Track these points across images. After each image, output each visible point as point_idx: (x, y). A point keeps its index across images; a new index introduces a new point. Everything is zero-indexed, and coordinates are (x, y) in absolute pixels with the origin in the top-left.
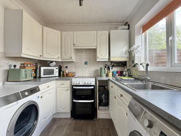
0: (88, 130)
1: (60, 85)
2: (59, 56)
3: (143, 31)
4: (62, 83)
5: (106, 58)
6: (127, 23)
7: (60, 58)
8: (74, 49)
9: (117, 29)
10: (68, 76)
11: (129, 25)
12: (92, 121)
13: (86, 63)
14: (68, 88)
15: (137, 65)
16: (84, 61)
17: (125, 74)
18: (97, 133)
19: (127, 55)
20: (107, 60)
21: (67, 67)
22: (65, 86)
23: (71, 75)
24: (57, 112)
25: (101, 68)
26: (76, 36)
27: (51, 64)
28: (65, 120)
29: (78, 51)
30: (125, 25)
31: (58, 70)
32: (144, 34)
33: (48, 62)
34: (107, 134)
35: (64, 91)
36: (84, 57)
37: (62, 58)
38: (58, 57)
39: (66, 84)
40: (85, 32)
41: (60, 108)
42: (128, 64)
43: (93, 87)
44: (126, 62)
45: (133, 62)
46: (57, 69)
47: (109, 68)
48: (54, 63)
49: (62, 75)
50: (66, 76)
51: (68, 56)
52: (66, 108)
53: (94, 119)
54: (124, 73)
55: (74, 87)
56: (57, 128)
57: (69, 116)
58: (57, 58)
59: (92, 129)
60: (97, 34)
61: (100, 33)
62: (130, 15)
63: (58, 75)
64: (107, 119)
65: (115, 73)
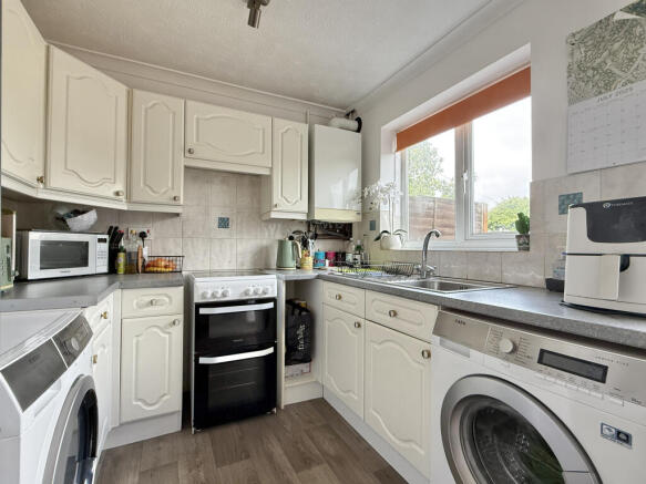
0: (270, 446)
1: (140, 306)
2: (120, 187)
3: (400, 147)
4: (148, 299)
5: (300, 210)
6: (353, 112)
7: (122, 197)
8: (186, 167)
9: (327, 125)
10: (153, 272)
11: (359, 120)
12: (269, 420)
13: (224, 223)
14: (173, 318)
15: (386, 234)
16: (216, 214)
17: (351, 261)
18: (300, 445)
19: (357, 207)
20: (304, 217)
21: (143, 235)
22: (163, 308)
23: (166, 267)
24: (124, 420)
25: (282, 244)
26: (198, 119)
27: (74, 222)
28: (161, 445)
29: (195, 174)
30: (347, 116)
31: (105, 247)
32: (398, 153)
33: (62, 212)
34: (331, 440)
35: (159, 331)
36: (218, 200)
37: (134, 198)
38: (117, 194)
39: (167, 300)
40: (226, 109)
41: (139, 403)
42: (355, 231)
43: (271, 305)
44: (349, 226)
45: (373, 226)
46: (104, 241)
47: (305, 244)
48: (89, 218)
49: (126, 266)
50: (144, 272)
51: (163, 190)
52: (165, 395)
53: (270, 410)
54: (349, 258)
55: (203, 311)
56: (140, 479)
57: (175, 424)
58: (111, 195)
59: (279, 440)
60: (275, 128)
61: (283, 125)
62: (368, 94)
63: (105, 269)
64: (310, 401)
65: (322, 257)
